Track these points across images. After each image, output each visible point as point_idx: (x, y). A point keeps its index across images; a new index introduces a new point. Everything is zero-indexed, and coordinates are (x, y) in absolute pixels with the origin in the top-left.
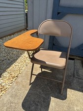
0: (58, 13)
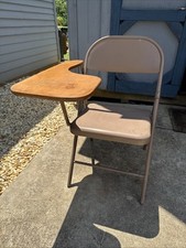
0: (121, 22)
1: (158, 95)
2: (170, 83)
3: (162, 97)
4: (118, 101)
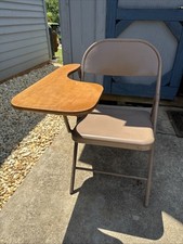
0: (117, 21)
1: (158, 97)
2: (168, 85)
3: (161, 100)
4: (115, 103)
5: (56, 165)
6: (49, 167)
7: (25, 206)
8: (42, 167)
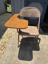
5: (14, 44)
6: (12, 44)
7: (8, 57)
8: (10, 45)
